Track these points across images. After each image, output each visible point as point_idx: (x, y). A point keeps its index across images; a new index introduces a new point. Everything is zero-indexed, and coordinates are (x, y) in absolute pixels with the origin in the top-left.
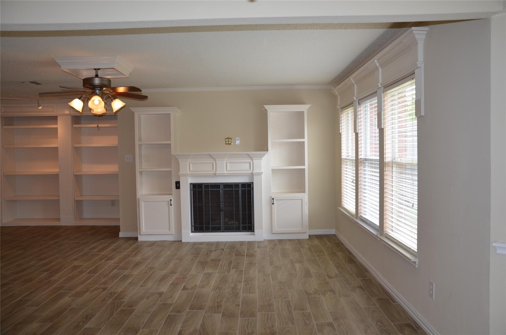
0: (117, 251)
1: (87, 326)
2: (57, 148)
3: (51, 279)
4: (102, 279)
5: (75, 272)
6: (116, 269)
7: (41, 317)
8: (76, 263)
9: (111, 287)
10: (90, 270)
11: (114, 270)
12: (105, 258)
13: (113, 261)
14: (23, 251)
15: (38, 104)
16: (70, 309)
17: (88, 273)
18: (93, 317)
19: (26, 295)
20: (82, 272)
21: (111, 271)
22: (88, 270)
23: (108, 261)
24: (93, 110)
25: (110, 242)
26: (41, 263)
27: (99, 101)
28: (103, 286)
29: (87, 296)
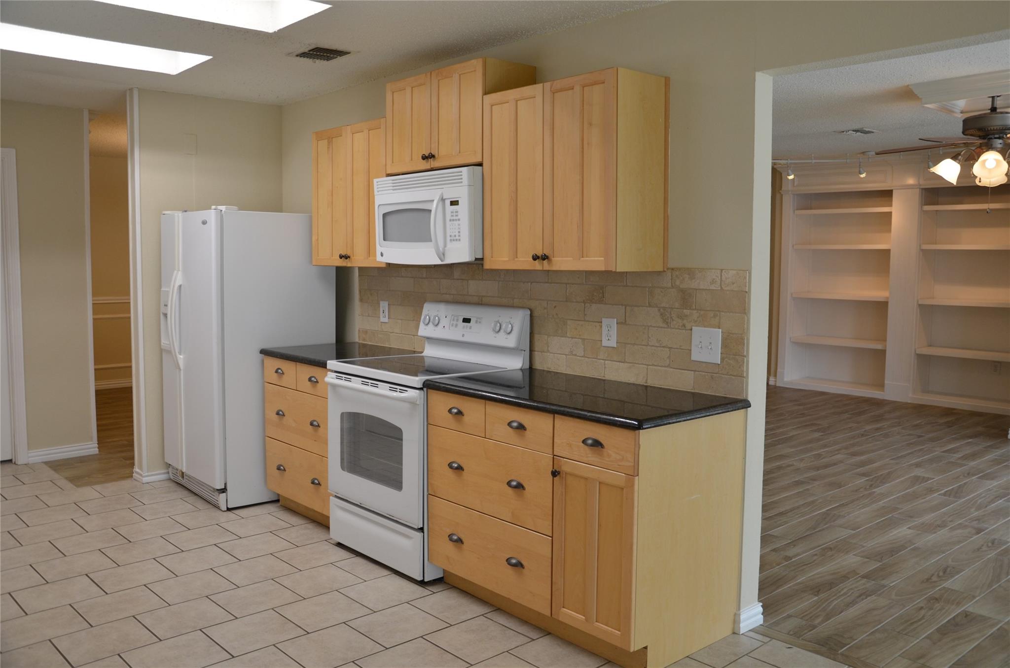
0: (1005, 464)
1: (947, 584)
2: (888, 252)
3: (874, 490)
4: (972, 510)
5: (917, 487)
6: (1003, 500)
7: (863, 549)
8: (919, 472)
9: (993, 530)
10: (946, 490)
11: (998, 500)
12: (977, 475)
13: (995, 483)
14: (822, 434)
15: (860, 168)
16: (912, 549)
17: (945, 494)
18: (959, 574)
19: (835, 507)
20: (931, 491)
21: (992, 501)
22: (944, 490)
23: (985, 481)
24: (980, 179)
25: (989, 444)
26: (854, 460)
27: (996, 160)
28: (975, 524)
29: (943, 534)
